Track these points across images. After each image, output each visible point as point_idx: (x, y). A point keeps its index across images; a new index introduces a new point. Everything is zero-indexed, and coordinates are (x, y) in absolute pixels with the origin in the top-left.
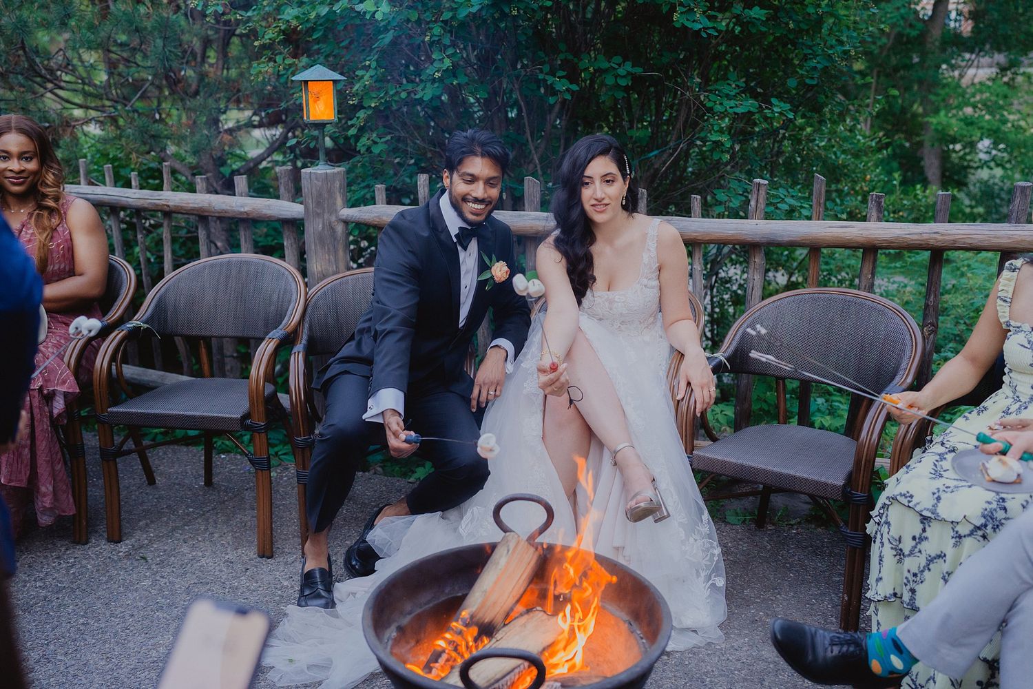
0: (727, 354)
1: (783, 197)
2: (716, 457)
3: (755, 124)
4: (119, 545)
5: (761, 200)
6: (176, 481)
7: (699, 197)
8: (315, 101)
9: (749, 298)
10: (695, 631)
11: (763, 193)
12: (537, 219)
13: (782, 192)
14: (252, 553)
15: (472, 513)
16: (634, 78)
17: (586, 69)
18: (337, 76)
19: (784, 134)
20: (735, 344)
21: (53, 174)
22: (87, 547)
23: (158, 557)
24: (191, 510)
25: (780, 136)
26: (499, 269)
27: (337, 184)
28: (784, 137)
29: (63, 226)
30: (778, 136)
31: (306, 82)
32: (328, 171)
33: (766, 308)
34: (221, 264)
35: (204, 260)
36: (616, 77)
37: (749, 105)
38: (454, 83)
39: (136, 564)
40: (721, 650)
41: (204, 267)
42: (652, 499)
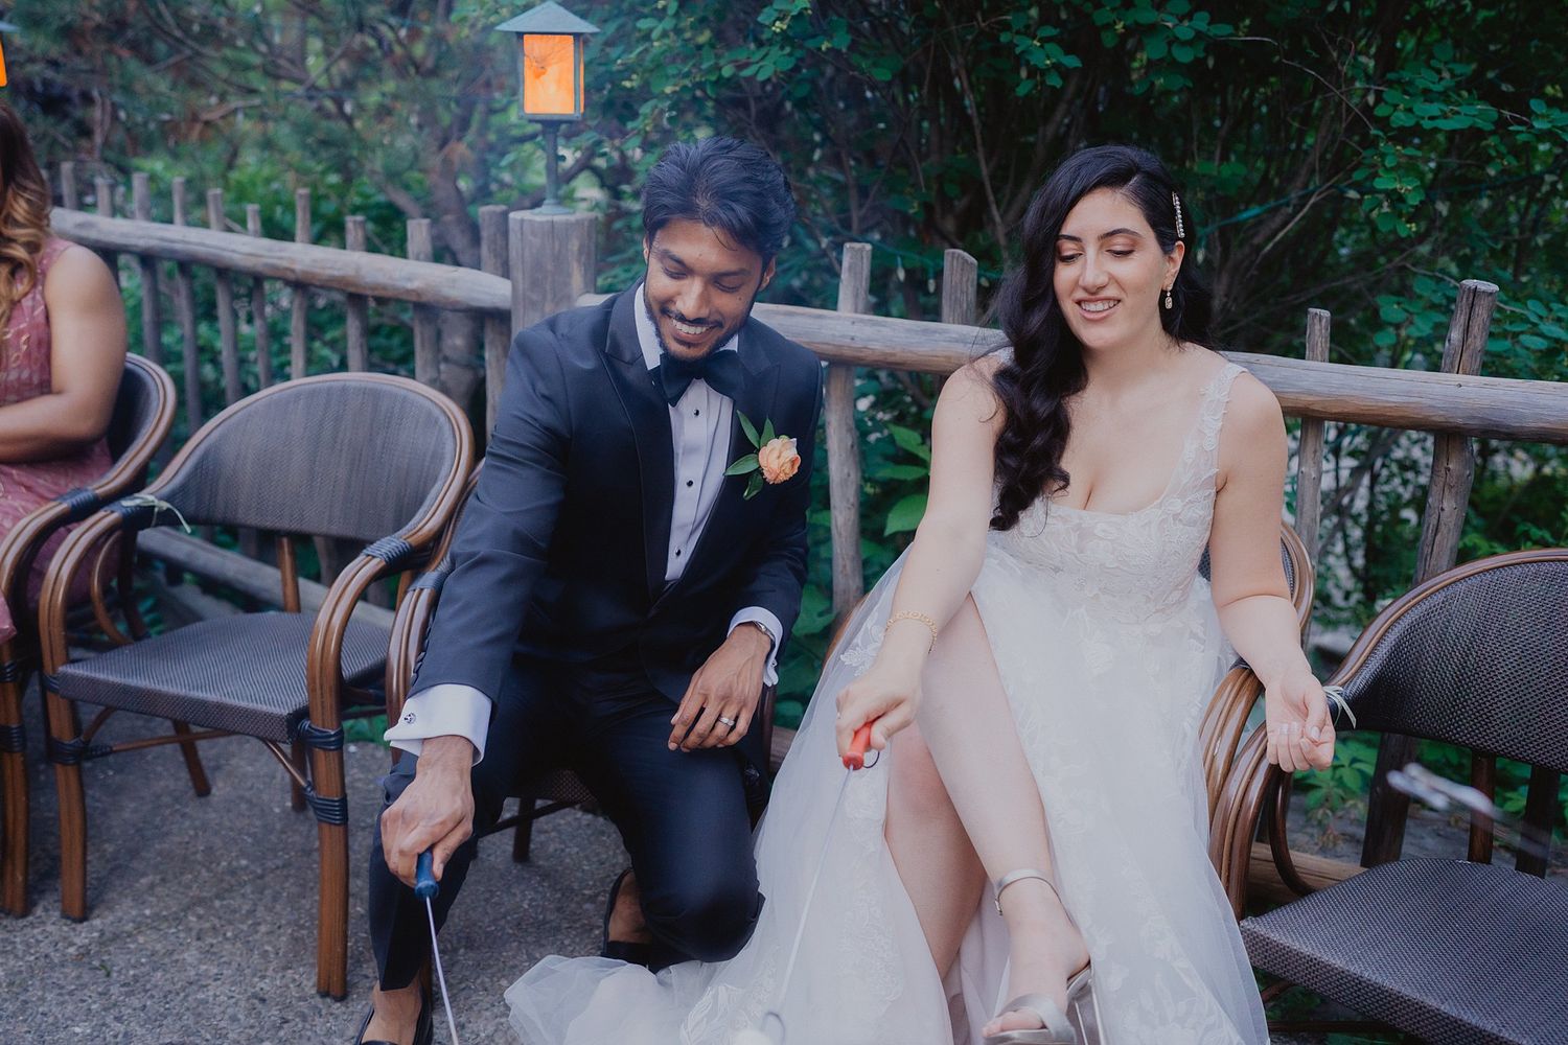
0: (1352, 689)
1: (1534, 319)
2: (1296, 946)
3: (1489, 160)
4: (79, 927)
5: (1475, 329)
6: (247, 794)
7: (1326, 314)
8: (538, 76)
9: (1427, 550)
11: (1482, 313)
12: (962, 340)
13: (1533, 309)
14: (310, 985)
16: (1216, 46)
17: (1110, 26)
18: (586, 27)
19: (1553, 184)
20: (1374, 665)
21: (28, 201)
22: (21, 923)
23: (134, 967)
24: (244, 862)
25: (1545, 188)
26: (776, 454)
27: (574, 245)
28: (1553, 191)
29: (34, 298)
30: (1538, 189)
31: (520, 35)
32: (556, 218)
33: (1462, 587)
34: (329, 391)
35: (299, 382)
36: (1170, 44)
37: (1474, 113)
38: (824, 48)
39: (86, 978)
41: (297, 397)
42: (1047, 1024)
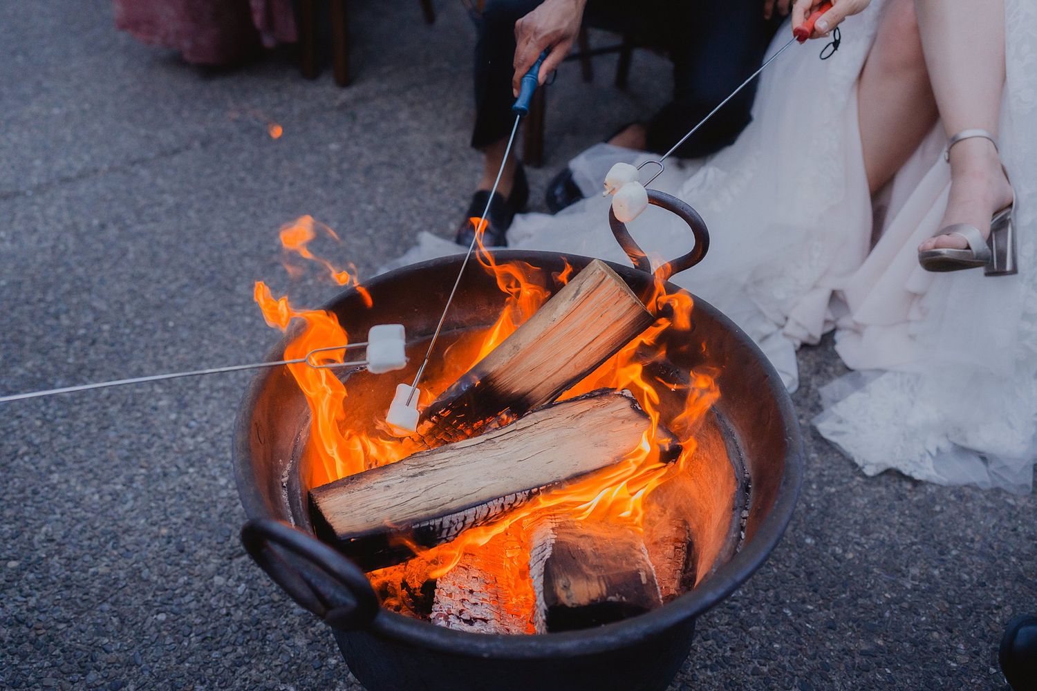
4: (344, 90)
10: (984, 459)
15: (706, 175)
40: (1013, 507)
42: (972, 246)
